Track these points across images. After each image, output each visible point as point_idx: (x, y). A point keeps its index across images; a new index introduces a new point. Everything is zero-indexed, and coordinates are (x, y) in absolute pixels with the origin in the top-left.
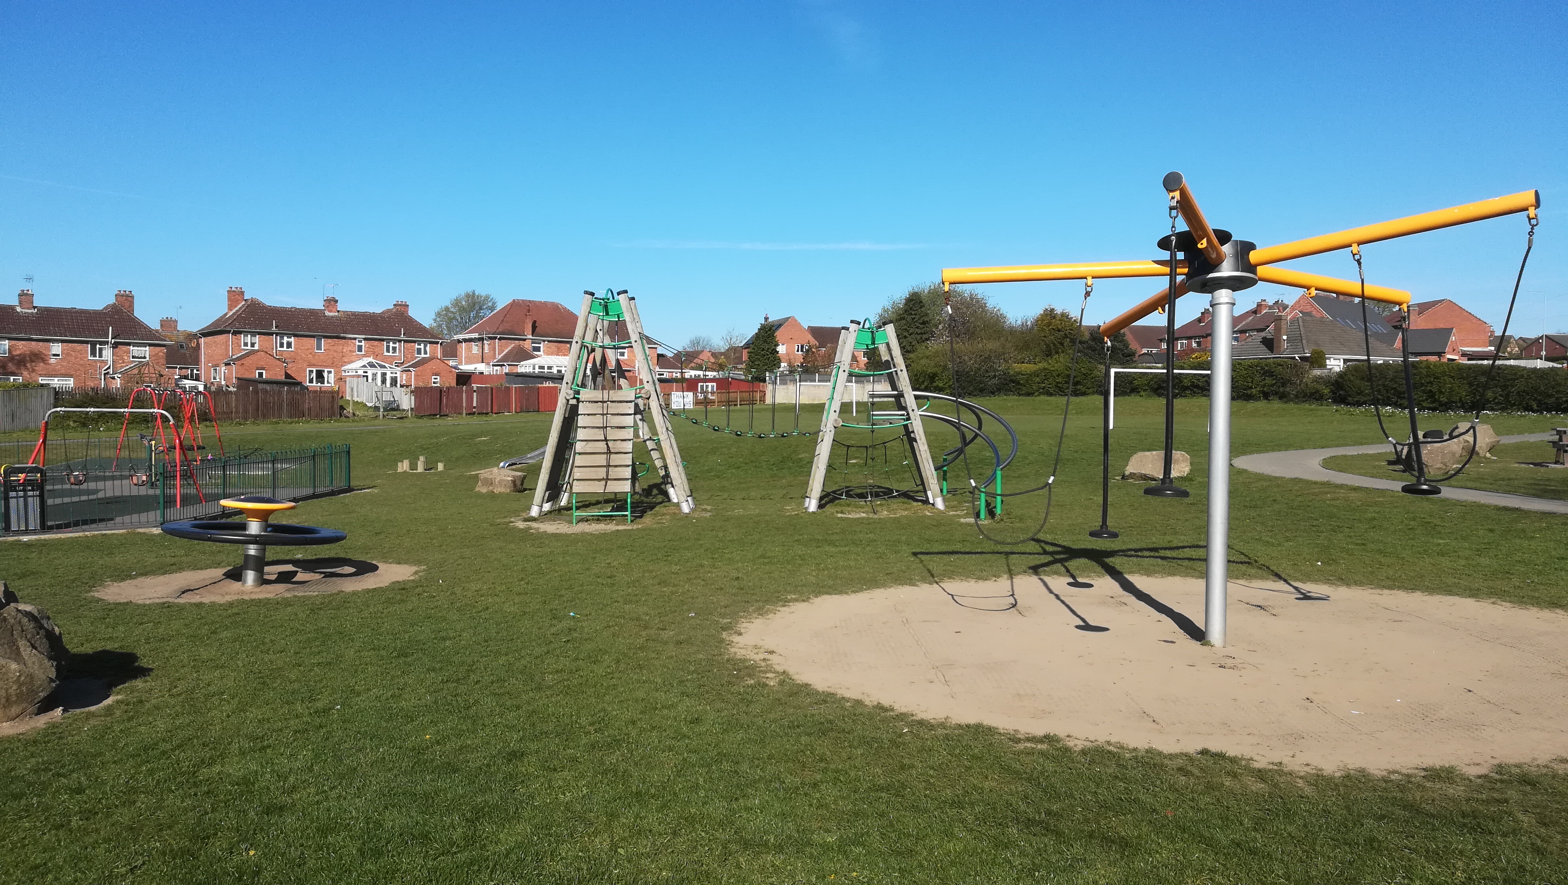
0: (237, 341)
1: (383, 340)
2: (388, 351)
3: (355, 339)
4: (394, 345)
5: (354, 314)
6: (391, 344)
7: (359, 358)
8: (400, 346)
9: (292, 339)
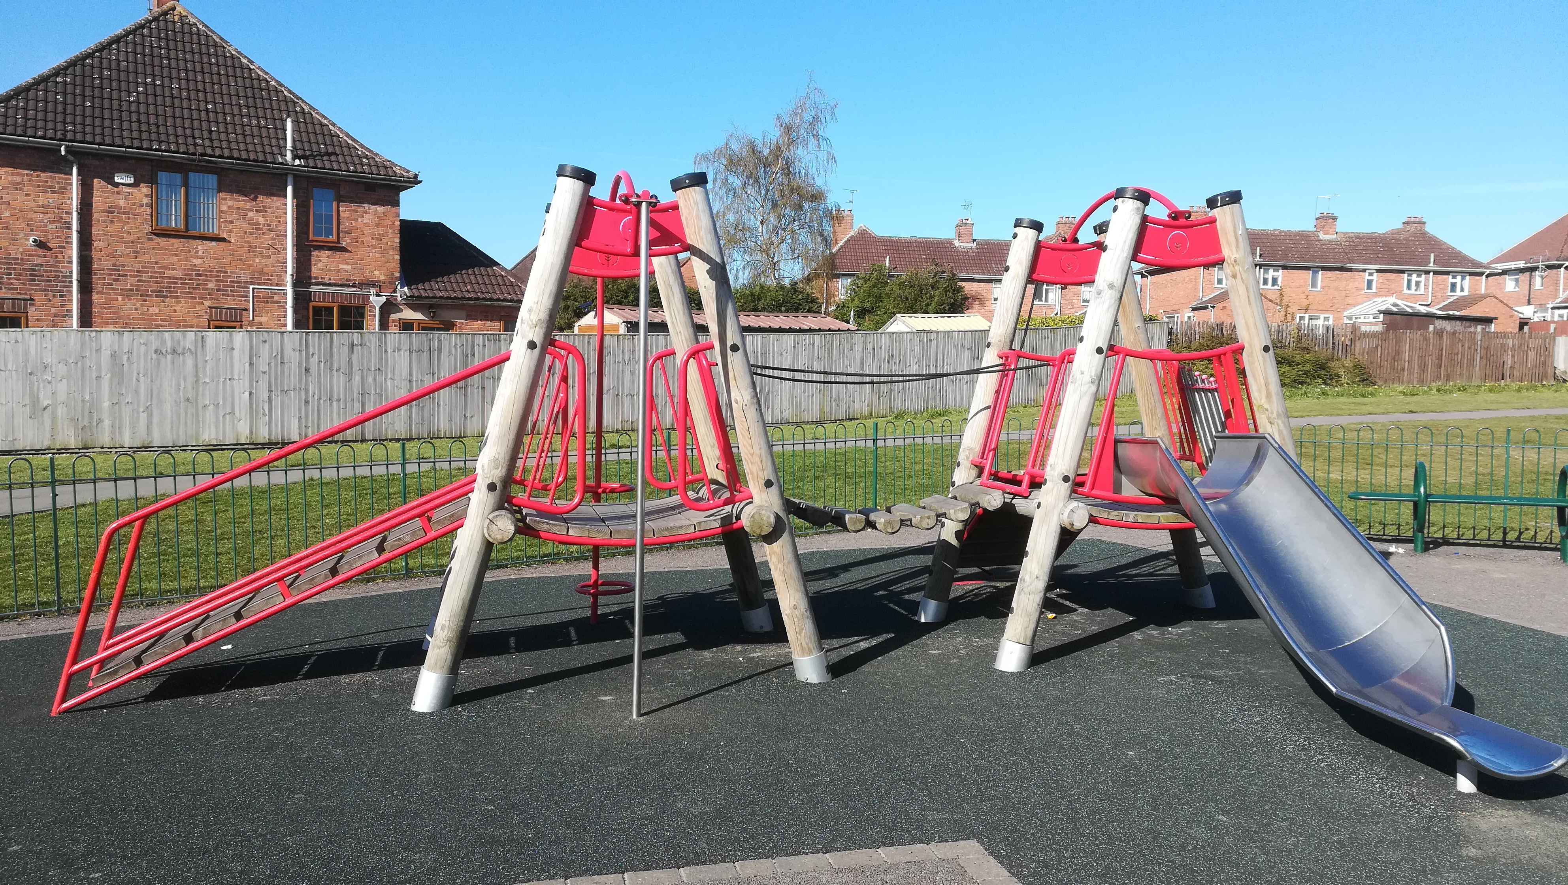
0: (1209, 277)
1: (1403, 272)
2: (1409, 287)
3: (1364, 270)
4: (1419, 279)
5: (1358, 236)
6: (1414, 277)
7: (1368, 297)
8: (1427, 280)
9: (1280, 273)
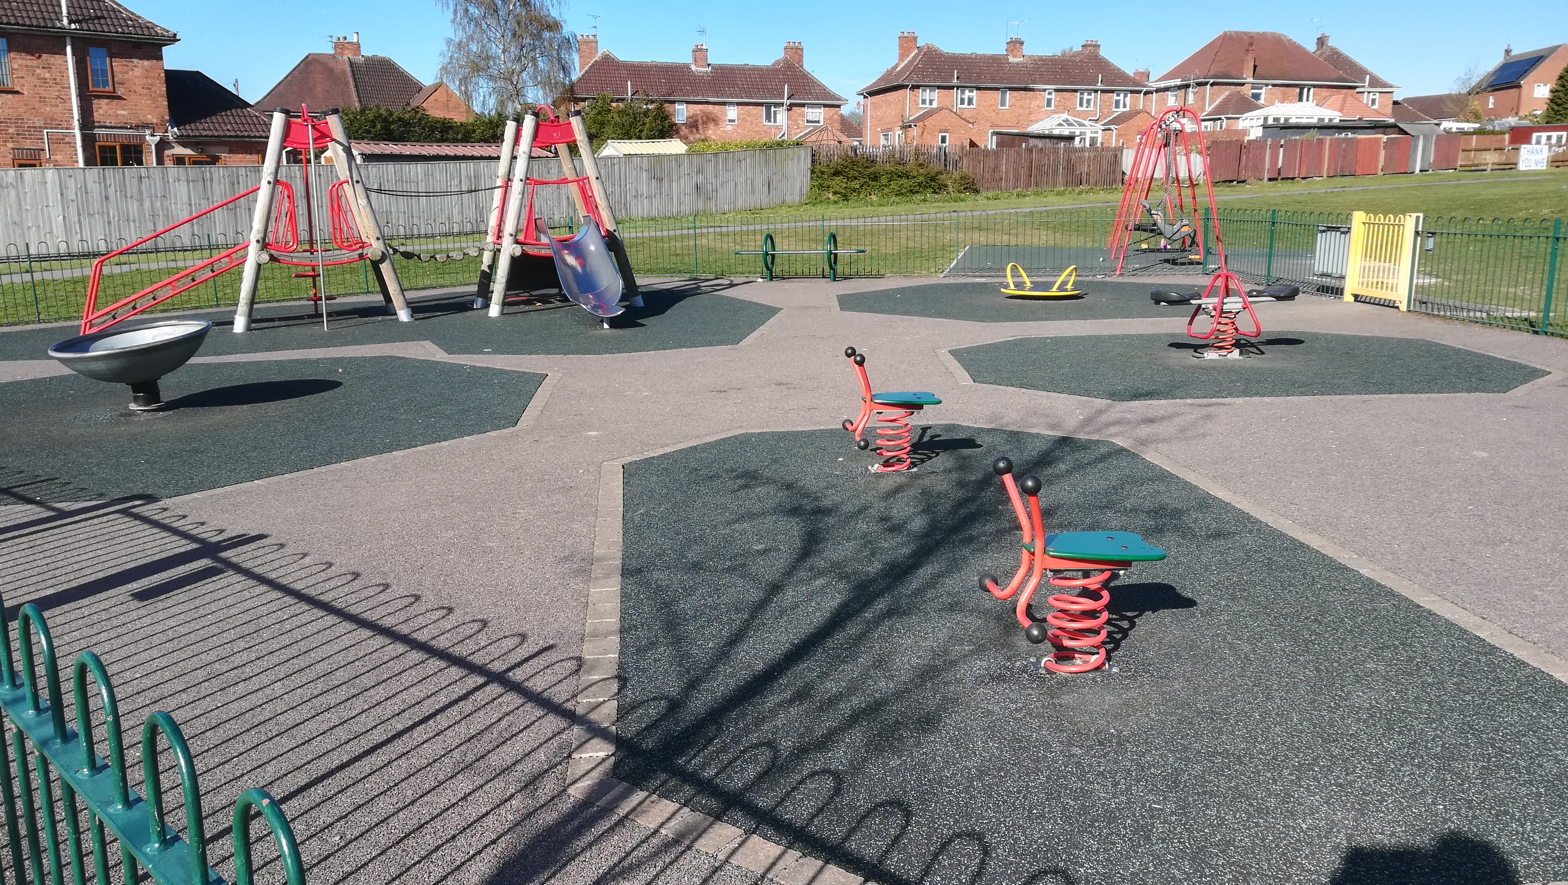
0: (914, 98)
1: (1076, 91)
2: (1081, 105)
3: (1044, 90)
4: (1089, 97)
5: (1041, 59)
6: (1086, 96)
7: (1048, 114)
8: (1096, 97)
9: (974, 94)
